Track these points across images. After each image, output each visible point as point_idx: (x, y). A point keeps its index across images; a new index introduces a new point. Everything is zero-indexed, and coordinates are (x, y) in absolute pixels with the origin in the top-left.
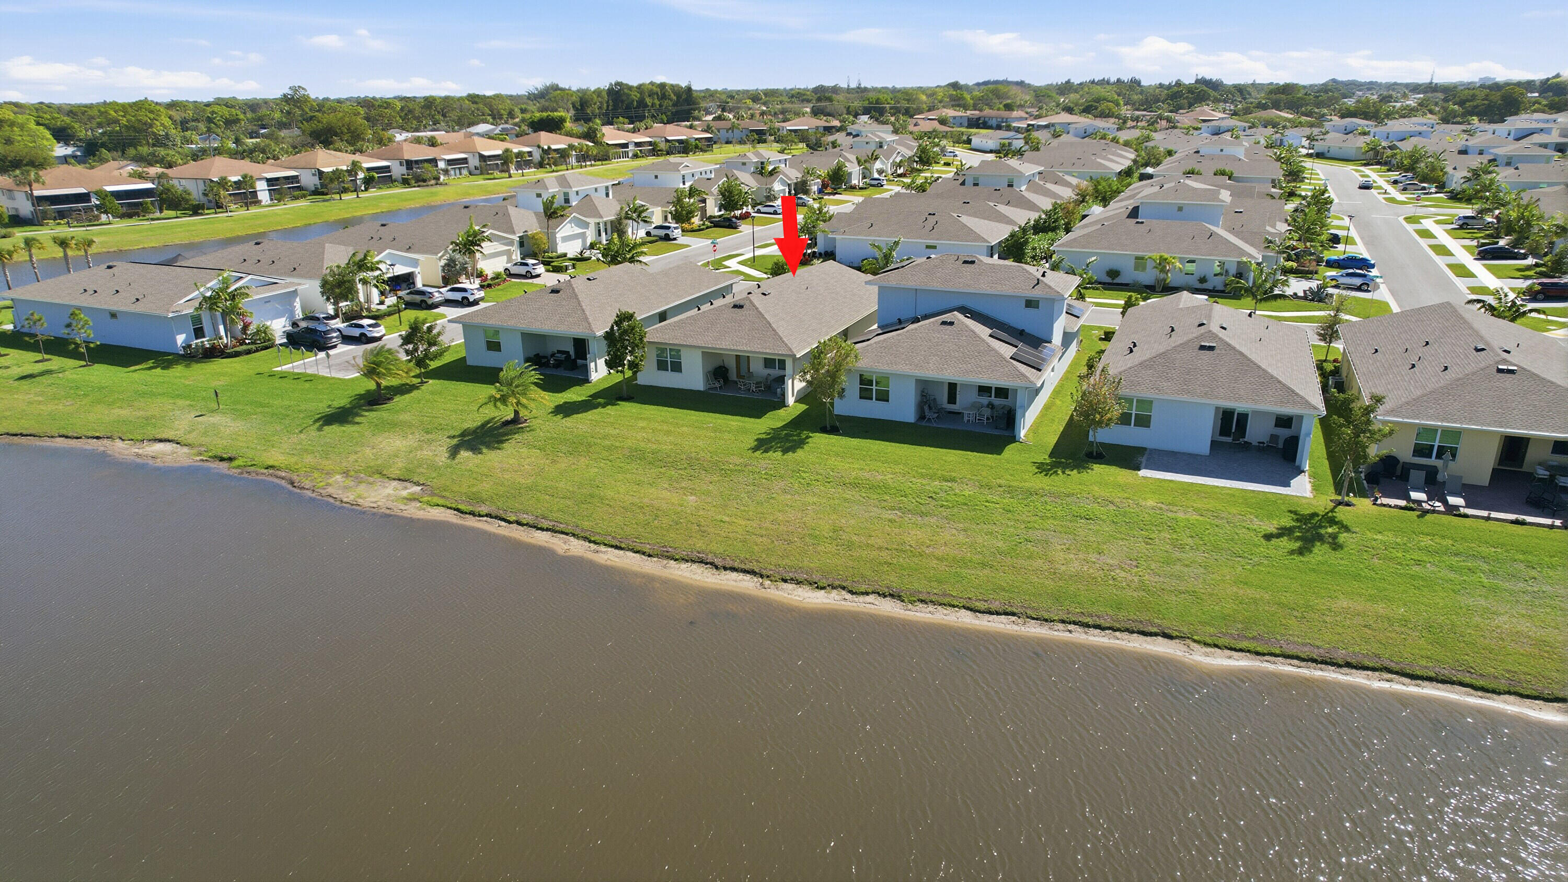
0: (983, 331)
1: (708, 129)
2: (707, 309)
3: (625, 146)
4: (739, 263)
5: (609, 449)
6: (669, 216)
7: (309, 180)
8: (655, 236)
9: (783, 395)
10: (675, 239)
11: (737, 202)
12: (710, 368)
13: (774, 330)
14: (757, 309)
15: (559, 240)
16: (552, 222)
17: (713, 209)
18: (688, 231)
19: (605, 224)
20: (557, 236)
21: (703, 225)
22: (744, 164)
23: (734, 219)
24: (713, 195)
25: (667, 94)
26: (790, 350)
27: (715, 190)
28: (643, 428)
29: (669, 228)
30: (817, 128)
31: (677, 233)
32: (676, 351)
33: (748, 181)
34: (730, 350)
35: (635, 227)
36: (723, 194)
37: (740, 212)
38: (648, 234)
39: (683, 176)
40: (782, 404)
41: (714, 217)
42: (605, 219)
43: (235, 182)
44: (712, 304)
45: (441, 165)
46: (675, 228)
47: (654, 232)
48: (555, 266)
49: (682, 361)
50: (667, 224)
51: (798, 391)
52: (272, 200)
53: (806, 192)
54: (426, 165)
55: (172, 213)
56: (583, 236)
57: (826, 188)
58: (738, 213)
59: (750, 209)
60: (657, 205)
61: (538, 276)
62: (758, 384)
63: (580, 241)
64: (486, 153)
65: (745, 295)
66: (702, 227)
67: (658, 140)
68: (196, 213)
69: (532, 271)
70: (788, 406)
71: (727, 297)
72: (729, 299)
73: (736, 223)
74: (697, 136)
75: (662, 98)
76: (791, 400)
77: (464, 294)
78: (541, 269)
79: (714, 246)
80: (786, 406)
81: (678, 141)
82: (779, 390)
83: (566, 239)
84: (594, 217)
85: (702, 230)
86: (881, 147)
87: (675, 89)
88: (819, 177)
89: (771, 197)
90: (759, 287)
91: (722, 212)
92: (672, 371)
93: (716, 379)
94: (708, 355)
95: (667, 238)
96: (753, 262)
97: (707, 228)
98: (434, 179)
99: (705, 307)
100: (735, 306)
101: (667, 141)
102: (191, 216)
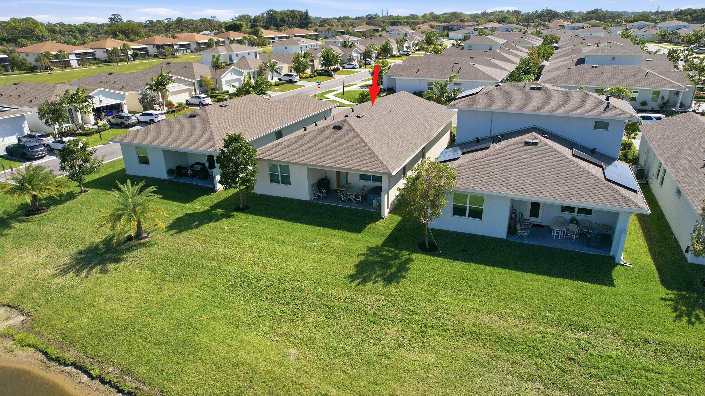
0: (567, 152)
1: (316, 31)
2: (312, 129)
3: (273, 38)
4: (334, 95)
5: (215, 272)
6: (293, 69)
7: (100, 54)
8: (283, 80)
9: (380, 207)
10: (296, 82)
11: (332, 61)
12: (315, 180)
13: (369, 149)
14: (354, 129)
15: (223, 83)
16: (219, 71)
17: (318, 66)
18: (303, 78)
19: (254, 73)
20: (222, 80)
21: (313, 74)
22: (335, 42)
23: (330, 71)
24: (318, 57)
25: (296, 15)
26: (386, 168)
27: (319, 55)
28: (251, 247)
29: (292, 75)
30: (370, 30)
31: (297, 78)
32: (285, 168)
33: (337, 50)
34: (332, 167)
35: (271, 76)
36: (323, 57)
37: (333, 67)
38: (280, 79)
39: (301, 47)
40: (378, 216)
41: (319, 70)
42: (253, 70)
43: (54, 55)
44: (316, 125)
45: (176, 47)
46: (296, 76)
47: (283, 78)
48: (219, 99)
49: (290, 175)
50: (291, 74)
51: (391, 204)
52: (79, 65)
53: (370, 57)
54: (166, 47)
55: (18, 72)
56: (239, 80)
57: (380, 56)
58: (332, 68)
59: (338, 66)
60: (285, 62)
62: (356, 196)
63: (237, 83)
64: (200, 42)
65: (343, 118)
66: (312, 76)
67: (290, 36)
68: (32, 72)
69: (203, 102)
70: (384, 218)
71: (327, 118)
72: (329, 122)
73: (331, 73)
74: (310, 34)
75: (293, 18)
76: (386, 212)
78: (209, 100)
79: (319, 85)
80: (382, 218)
81: (301, 36)
82: (375, 202)
83: (228, 82)
84: (247, 69)
85: (312, 77)
86: (406, 36)
87: (300, 13)
88: (376, 49)
89: (351, 59)
90: (353, 111)
91: (323, 68)
92: (282, 183)
93: (319, 190)
94: (311, 171)
95: (291, 82)
96: (343, 95)
97: (315, 76)
98: (172, 54)
99: (311, 128)
100: (335, 128)
101: (295, 36)
102: (29, 73)
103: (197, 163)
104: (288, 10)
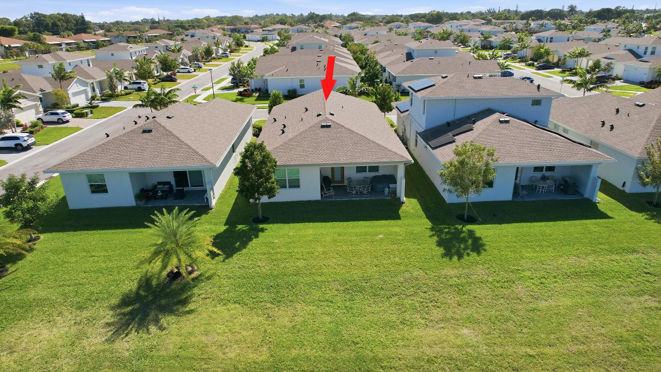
3: (60, 45)
9: (394, 194)
10: (145, 90)
13: (373, 142)
15: (70, 96)
19: (97, 83)
20: (69, 93)
21: (156, 81)
23: (172, 76)
25: (69, 20)
26: (403, 157)
29: (139, 83)
31: (146, 86)
36: (161, 62)
38: (126, 88)
39: (131, 53)
40: (398, 202)
42: (96, 80)
46: (143, 83)
47: (130, 86)
48: (78, 113)
49: (300, 178)
56: (85, 92)
57: (203, 59)
58: (170, 73)
61: (68, 121)
63: (84, 95)
67: (79, 42)
69: (63, 118)
70: (405, 203)
73: (174, 78)
74: (102, 39)
75: (67, 22)
76: (404, 197)
77: (17, 142)
78: (69, 116)
80: (403, 203)
81: (92, 42)
83: (75, 94)
84: (89, 78)
85: (157, 83)
89: (184, 63)
95: (140, 89)
97: (159, 82)
101: (84, 42)
103: (159, 183)
104: (58, 14)
